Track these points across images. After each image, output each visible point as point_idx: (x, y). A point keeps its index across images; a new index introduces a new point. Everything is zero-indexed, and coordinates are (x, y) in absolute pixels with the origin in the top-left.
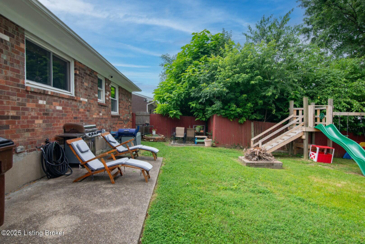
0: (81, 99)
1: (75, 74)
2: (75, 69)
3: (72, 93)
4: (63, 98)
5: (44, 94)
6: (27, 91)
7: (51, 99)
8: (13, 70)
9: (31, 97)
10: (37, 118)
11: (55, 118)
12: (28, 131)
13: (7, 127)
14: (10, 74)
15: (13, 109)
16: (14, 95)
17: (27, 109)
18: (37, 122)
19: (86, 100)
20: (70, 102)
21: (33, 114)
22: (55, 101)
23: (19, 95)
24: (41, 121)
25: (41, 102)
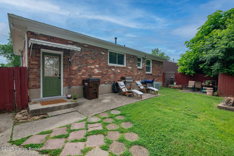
0: (129, 68)
1: (126, 59)
2: (126, 57)
3: (125, 66)
4: (121, 68)
5: (114, 67)
6: (109, 67)
7: (116, 68)
8: (105, 61)
9: (110, 68)
10: (111, 74)
11: (117, 74)
12: (109, 78)
13: (103, 77)
14: (104, 63)
15: (105, 72)
16: (105, 68)
17: (109, 72)
18: (111, 75)
19: (131, 68)
20: (123, 69)
21: (110, 73)
22: (117, 69)
23: (107, 68)
24: (113, 75)
25: (113, 70)
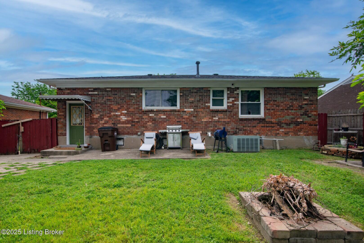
0: (185, 110)
1: (181, 96)
2: (180, 93)
3: (177, 107)
4: (166, 111)
5: (152, 111)
6: (143, 112)
7: (157, 113)
8: (137, 105)
9: (145, 113)
10: (148, 122)
11: (160, 122)
12: (144, 127)
13: (135, 125)
14: (135, 106)
15: (137, 119)
16: (137, 114)
17: (143, 119)
18: (148, 123)
19: (192, 110)
20: (172, 113)
21: (146, 120)
22: (160, 113)
23: (140, 113)
24: (151, 123)
25: (150, 115)
